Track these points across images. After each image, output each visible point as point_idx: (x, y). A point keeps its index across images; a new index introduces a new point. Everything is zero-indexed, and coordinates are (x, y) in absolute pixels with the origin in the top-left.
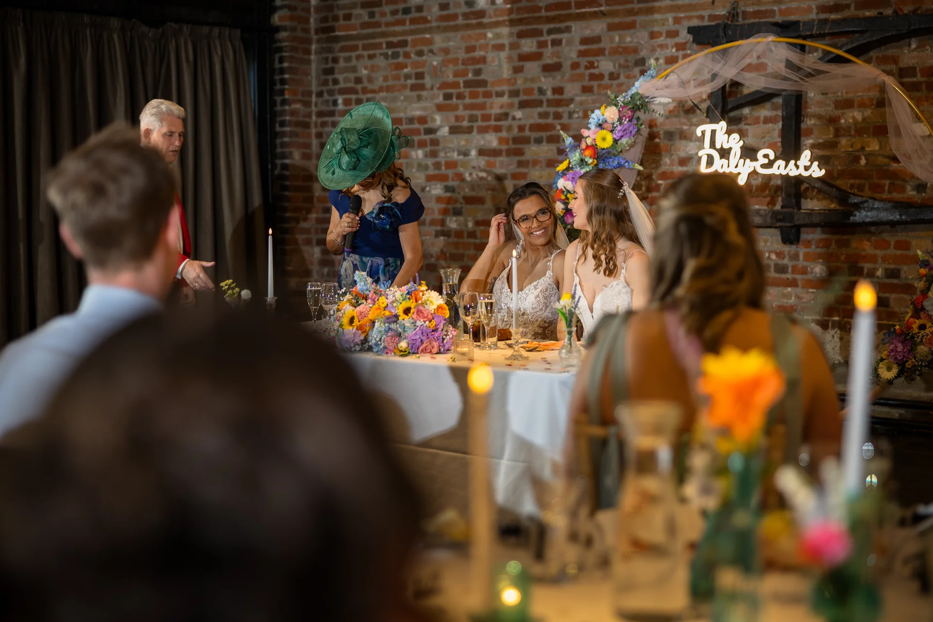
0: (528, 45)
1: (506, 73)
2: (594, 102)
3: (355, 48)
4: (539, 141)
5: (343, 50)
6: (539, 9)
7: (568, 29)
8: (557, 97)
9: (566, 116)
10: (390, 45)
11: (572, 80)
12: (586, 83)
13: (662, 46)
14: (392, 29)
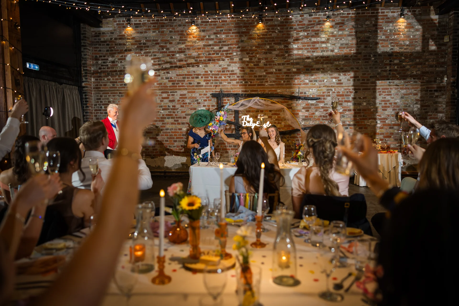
0: (165, 95)
1: (159, 101)
2: (184, 109)
3: (108, 93)
4: (169, 118)
5: (103, 93)
6: (168, 87)
7: (176, 92)
8: (173, 108)
9: (176, 112)
10: (120, 93)
11: (178, 104)
12: (182, 105)
13: (203, 97)
14: (121, 89)
